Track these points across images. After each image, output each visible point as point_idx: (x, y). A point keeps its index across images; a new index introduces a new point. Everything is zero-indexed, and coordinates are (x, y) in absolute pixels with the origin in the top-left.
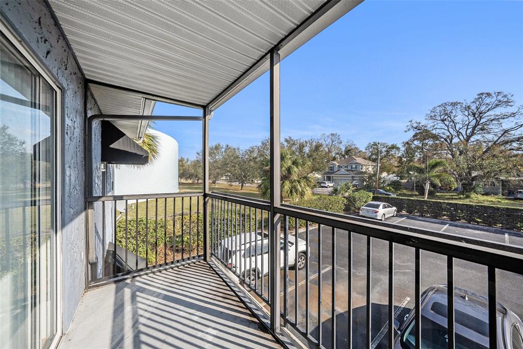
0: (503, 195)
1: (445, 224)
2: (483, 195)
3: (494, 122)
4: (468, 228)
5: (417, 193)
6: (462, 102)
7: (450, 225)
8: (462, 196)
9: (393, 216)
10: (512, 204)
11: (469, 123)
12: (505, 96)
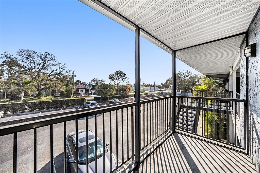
0: (51, 96)
1: (39, 112)
2: (45, 96)
3: (49, 66)
4: (49, 111)
5: (9, 100)
6: (38, 53)
7: (42, 112)
8: (36, 98)
9: (1, 118)
10: (56, 99)
11: (40, 63)
12: (54, 57)
